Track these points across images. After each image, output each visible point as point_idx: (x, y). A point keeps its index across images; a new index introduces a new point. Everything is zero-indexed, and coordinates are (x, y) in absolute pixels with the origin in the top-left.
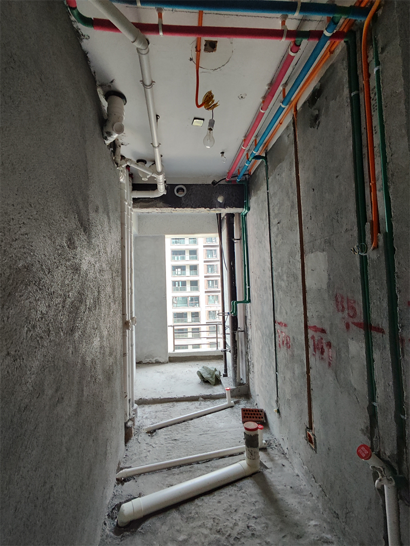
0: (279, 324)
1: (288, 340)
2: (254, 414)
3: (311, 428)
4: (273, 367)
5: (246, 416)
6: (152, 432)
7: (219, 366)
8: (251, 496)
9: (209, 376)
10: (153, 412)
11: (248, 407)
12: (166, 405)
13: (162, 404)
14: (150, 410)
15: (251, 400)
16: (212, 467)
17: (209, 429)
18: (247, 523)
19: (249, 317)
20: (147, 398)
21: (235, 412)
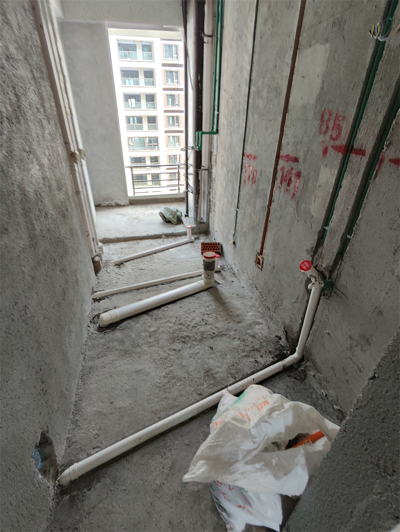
0: (248, 156)
1: (255, 174)
2: (212, 247)
3: (261, 253)
4: (235, 204)
5: (205, 248)
6: (119, 265)
7: (181, 208)
8: (206, 302)
9: (171, 216)
10: (118, 249)
11: (207, 241)
12: (130, 242)
13: (127, 242)
14: (115, 248)
15: (210, 236)
16: (175, 286)
17: (171, 260)
18: (202, 318)
19: (215, 153)
20: (111, 237)
21: (195, 246)
